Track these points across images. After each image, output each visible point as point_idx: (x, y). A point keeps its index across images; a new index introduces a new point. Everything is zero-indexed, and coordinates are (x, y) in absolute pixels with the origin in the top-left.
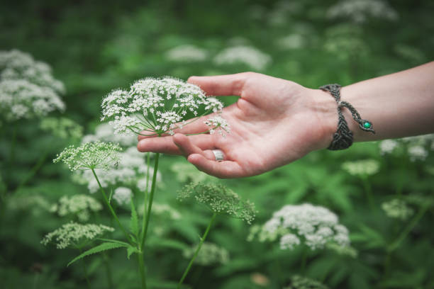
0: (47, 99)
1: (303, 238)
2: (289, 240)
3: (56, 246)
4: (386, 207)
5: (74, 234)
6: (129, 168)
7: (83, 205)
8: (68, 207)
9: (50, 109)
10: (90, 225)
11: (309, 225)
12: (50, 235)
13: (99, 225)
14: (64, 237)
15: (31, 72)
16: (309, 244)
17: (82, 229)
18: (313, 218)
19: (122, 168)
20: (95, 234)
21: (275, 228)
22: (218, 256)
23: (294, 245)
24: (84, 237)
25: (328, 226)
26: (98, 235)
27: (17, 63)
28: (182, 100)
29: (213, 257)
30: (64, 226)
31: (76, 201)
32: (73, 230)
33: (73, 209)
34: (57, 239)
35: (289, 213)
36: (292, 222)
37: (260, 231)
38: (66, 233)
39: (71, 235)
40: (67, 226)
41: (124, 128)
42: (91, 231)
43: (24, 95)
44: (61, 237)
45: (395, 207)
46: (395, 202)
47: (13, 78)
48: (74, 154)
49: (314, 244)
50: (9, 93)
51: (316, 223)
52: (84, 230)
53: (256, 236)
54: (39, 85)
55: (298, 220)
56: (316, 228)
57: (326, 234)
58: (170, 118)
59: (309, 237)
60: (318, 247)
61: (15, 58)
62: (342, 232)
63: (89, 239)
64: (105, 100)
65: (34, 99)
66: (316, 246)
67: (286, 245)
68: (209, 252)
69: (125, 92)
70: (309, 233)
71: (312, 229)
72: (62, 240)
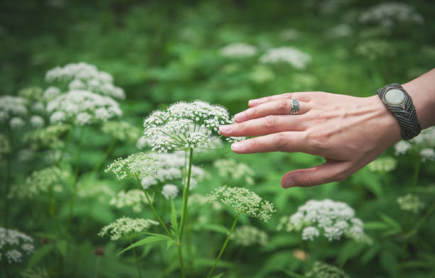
0: (107, 107)
1: (322, 230)
2: (310, 232)
3: (110, 238)
4: (400, 200)
5: (125, 228)
6: (176, 167)
7: (137, 199)
8: (124, 201)
9: (109, 116)
10: (139, 220)
11: (328, 219)
12: (106, 229)
13: (146, 219)
14: (117, 230)
15: (94, 83)
16: (327, 235)
17: (132, 223)
18: (332, 213)
19: (169, 167)
20: (142, 228)
21: (299, 221)
22: (258, 237)
23: (314, 237)
24: (133, 230)
25: (345, 220)
26: (145, 228)
27: (84, 74)
28: (208, 121)
29: (253, 239)
30: (118, 220)
31: (132, 195)
32: (125, 223)
33: (129, 202)
34: (112, 232)
35: (311, 208)
36: (314, 216)
37: (288, 222)
38: (118, 227)
39: (123, 228)
40: (120, 221)
41: (159, 146)
42: (139, 225)
43: (88, 105)
44: (115, 230)
45: (408, 201)
46: (409, 197)
47: (80, 89)
48: (122, 166)
49: (331, 235)
50: (75, 103)
51: (333, 217)
52: (134, 224)
53: (285, 226)
54: (102, 94)
55: (319, 214)
56: (334, 221)
57: (342, 227)
58: (197, 138)
59: (328, 230)
60: (335, 238)
61: (82, 70)
62: (357, 225)
63: (137, 233)
64: (146, 121)
65: (97, 107)
66: (333, 237)
67: (307, 236)
68: (250, 234)
69: (163, 113)
70: (328, 226)
71: (331, 222)
72: (115, 233)
